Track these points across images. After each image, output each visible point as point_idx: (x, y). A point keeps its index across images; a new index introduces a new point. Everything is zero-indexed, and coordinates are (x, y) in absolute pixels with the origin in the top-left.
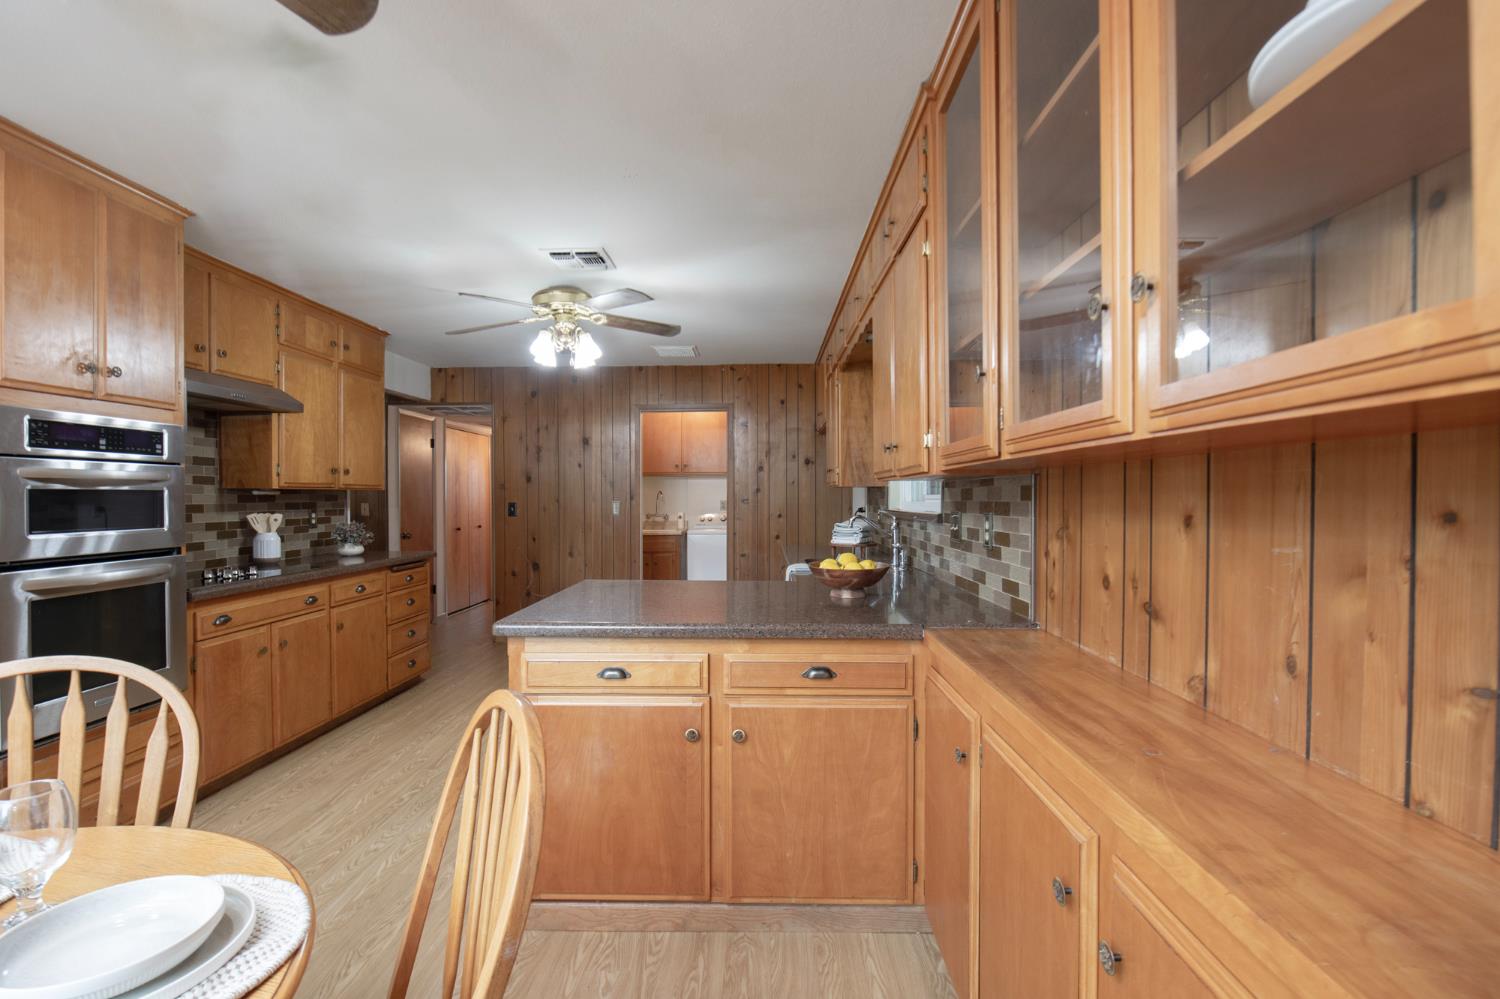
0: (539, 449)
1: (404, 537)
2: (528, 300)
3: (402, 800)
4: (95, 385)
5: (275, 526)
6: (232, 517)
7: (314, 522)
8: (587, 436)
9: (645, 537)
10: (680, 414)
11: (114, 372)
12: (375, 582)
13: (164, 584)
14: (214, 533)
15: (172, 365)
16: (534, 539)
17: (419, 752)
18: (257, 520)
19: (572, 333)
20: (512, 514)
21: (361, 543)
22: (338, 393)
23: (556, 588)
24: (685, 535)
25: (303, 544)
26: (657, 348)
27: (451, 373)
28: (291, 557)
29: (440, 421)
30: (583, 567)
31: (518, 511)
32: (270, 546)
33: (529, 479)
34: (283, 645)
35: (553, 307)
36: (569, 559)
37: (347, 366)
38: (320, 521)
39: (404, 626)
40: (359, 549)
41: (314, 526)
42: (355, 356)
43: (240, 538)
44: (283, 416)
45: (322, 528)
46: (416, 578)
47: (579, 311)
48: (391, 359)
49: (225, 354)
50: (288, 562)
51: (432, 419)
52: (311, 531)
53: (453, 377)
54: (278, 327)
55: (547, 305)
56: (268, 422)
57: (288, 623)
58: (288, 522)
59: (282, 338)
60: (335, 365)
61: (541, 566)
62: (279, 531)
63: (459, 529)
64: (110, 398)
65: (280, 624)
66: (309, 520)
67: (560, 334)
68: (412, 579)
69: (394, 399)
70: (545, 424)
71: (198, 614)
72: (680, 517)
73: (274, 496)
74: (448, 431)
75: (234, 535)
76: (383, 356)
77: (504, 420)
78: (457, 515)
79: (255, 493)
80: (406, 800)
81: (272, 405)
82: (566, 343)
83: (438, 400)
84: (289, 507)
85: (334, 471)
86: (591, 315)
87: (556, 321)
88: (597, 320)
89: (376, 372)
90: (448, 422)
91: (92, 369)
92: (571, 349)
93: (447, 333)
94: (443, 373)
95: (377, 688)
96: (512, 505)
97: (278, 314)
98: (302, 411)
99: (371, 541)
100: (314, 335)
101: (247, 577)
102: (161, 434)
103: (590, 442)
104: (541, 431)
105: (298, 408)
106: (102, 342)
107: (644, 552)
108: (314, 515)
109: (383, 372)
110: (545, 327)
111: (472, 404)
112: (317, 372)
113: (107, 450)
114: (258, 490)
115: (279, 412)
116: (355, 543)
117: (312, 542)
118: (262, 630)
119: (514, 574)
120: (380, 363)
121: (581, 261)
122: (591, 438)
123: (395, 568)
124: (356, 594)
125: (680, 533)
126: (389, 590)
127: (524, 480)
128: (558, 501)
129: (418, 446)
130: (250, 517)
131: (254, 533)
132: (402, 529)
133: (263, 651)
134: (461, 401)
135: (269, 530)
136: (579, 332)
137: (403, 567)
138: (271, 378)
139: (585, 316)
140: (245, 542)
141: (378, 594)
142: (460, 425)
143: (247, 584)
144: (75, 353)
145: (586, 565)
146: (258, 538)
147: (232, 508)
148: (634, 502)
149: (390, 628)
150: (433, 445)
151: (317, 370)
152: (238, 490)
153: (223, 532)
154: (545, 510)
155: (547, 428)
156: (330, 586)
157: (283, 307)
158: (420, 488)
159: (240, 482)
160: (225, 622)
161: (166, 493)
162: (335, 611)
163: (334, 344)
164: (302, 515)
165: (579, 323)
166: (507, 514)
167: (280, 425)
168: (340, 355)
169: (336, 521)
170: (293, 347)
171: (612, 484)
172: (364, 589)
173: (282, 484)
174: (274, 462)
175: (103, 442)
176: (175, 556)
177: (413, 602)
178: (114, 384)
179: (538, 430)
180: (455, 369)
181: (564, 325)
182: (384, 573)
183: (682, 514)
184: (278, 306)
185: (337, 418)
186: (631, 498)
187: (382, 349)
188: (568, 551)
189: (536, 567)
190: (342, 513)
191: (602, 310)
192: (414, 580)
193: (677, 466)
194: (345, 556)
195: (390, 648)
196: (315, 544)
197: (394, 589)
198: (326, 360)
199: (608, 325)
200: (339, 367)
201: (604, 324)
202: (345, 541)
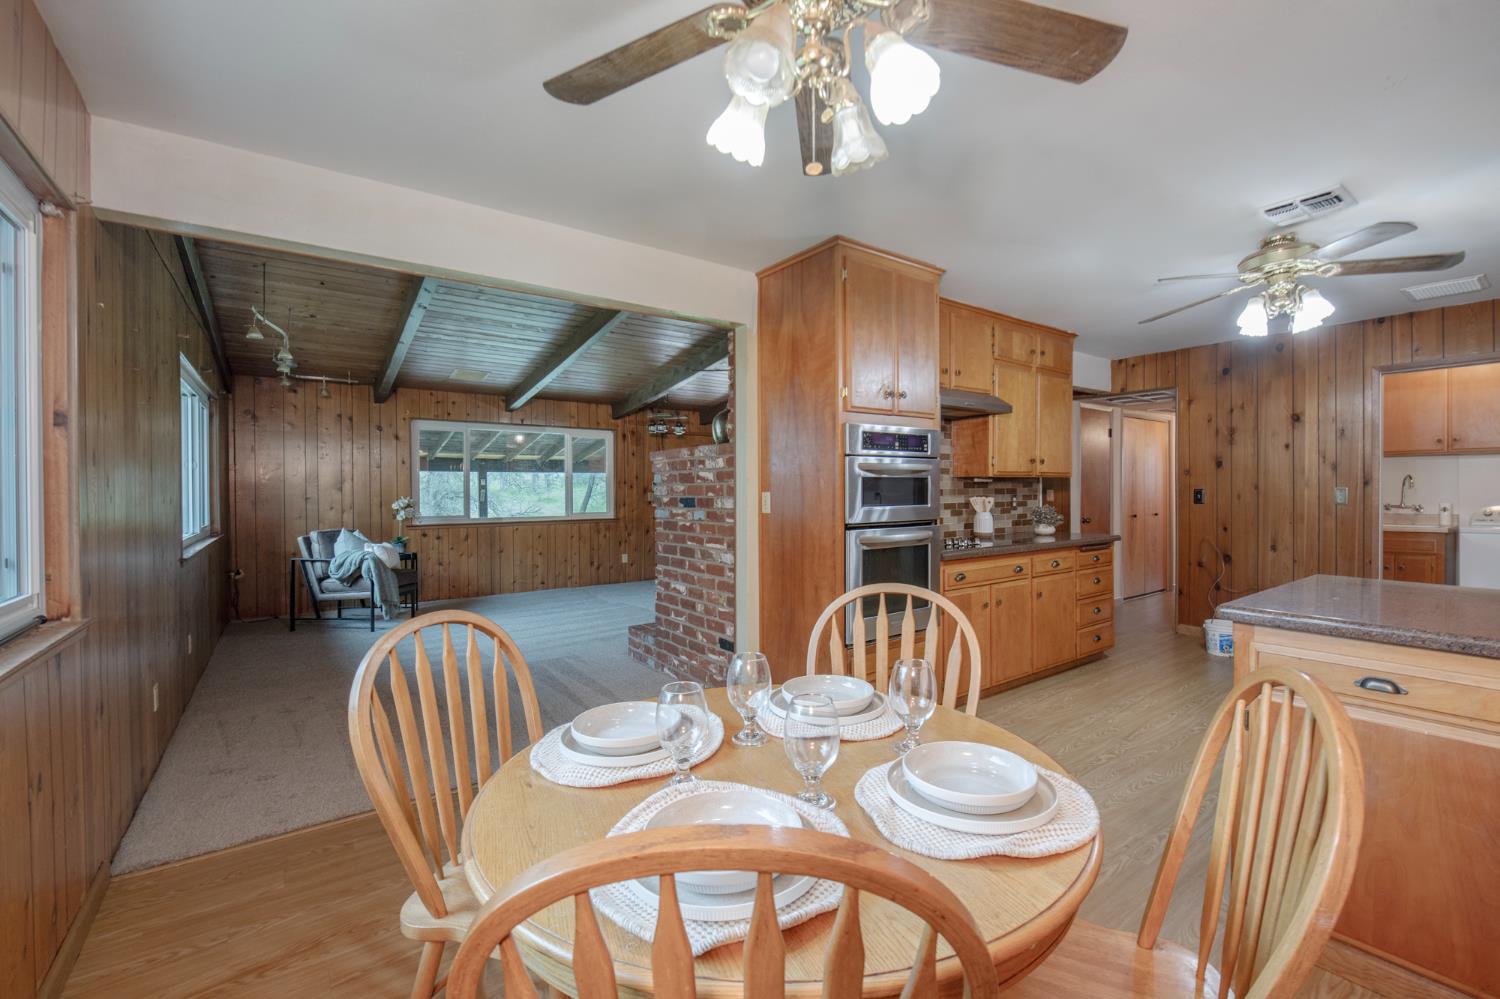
0: (1232, 431)
1: (1084, 521)
2: (1233, 269)
3: (1100, 760)
4: (893, 405)
5: (989, 507)
6: (961, 500)
7: (1014, 505)
8: (1298, 411)
9: (1386, 533)
10: (1446, 370)
11: (902, 395)
12: (1068, 559)
13: (927, 546)
14: (949, 511)
15: (933, 386)
16: (1225, 529)
17: (1110, 721)
18: (977, 502)
19: (1290, 294)
20: (1198, 501)
21: (1053, 524)
22: (1036, 394)
23: (1255, 587)
24: (1454, 534)
25: (1007, 524)
26: (1411, 290)
27: (1131, 362)
28: (999, 533)
29: (1118, 410)
30: (1290, 563)
31: (1206, 498)
32: (985, 523)
33: (1219, 464)
34: (999, 603)
35: (1267, 269)
36: (1271, 554)
37: (1043, 369)
38: (1020, 504)
39: (1092, 602)
40: (1051, 530)
41: (1015, 508)
42: (1049, 360)
43: (964, 516)
44: (997, 417)
45: (1020, 510)
46: (1101, 559)
47: (1301, 266)
48: (1079, 358)
49: (959, 373)
50: (997, 537)
51: (1109, 409)
52: (1013, 512)
53: (1134, 366)
54: (993, 345)
55: (1258, 269)
56: (986, 423)
57: (1003, 586)
58: (997, 504)
59: (996, 354)
60: (1034, 370)
61: (1234, 557)
62: (991, 511)
63: (1135, 516)
64: (900, 414)
65: (996, 586)
66: (1011, 503)
67: (1273, 298)
68: (1098, 559)
69: (1079, 394)
70: (1240, 403)
71: (947, 571)
72: (1445, 509)
73: (987, 483)
74: (1126, 420)
75: (960, 513)
76: (1071, 356)
77: (1190, 402)
78: (1133, 502)
79: (976, 480)
80: (1104, 761)
81: (988, 409)
82: (1282, 307)
83: (1118, 389)
84: (998, 492)
85: (1033, 461)
86: (1317, 268)
87: (1270, 284)
88: (1328, 271)
89: (1063, 370)
90: (1126, 411)
91: (891, 394)
92: (1288, 312)
93: (1140, 323)
94: (1123, 365)
95: (1067, 655)
96: (1198, 492)
97: (993, 335)
98: (1011, 412)
99: (1061, 523)
100: (1018, 346)
101: (974, 546)
102: (926, 437)
103: (1302, 418)
104: (1234, 412)
105: (1007, 409)
106: (896, 376)
107: (1385, 553)
108: (1015, 499)
109: (1071, 370)
110: (1254, 294)
111: (1154, 390)
112: (1020, 377)
113: (899, 450)
114: (978, 478)
115: (994, 414)
116: (1049, 524)
117: (1013, 522)
118: (986, 589)
119: (1200, 565)
120: (1069, 363)
121: (1306, 208)
122: (1303, 413)
123: (1084, 548)
124: (1052, 569)
125: (1445, 530)
126: (1078, 568)
127: (1213, 465)
128: (1257, 487)
129: (1096, 436)
130: (971, 500)
131: (974, 512)
132: (1082, 514)
133: (986, 606)
134: (1141, 388)
135: (985, 511)
136: (1302, 289)
137: (1089, 548)
138: (989, 387)
139: (1308, 270)
140: (968, 519)
141: (1069, 570)
142: (1137, 413)
143: (974, 551)
144: (884, 385)
145: (1294, 561)
146: (977, 516)
147: (960, 493)
148: (1368, 489)
149: (1079, 603)
150: (1110, 435)
151: (1021, 376)
152: (965, 478)
153: (955, 510)
154: (1239, 497)
155: (1242, 407)
156: (1032, 559)
157: (997, 328)
158: (1098, 475)
159: (967, 472)
160: (962, 579)
161: (929, 480)
162: (1035, 580)
163: (1033, 352)
164: (1006, 498)
165: (1300, 280)
166: (1192, 503)
167: (995, 423)
168: (1038, 360)
169: (1031, 503)
170: (1004, 360)
171: (1335, 467)
172: (1058, 565)
173: (995, 473)
174: (990, 455)
175: (897, 444)
176: (933, 525)
177: (1099, 581)
178: (903, 404)
179: (1232, 411)
180: (1136, 358)
181: (1281, 286)
182: (1074, 552)
183: (1447, 506)
184: (993, 329)
185: (1035, 416)
186: (1366, 483)
187: (1071, 349)
188: (1270, 544)
189: (1228, 559)
190: (1036, 497)
191: (1333, 258)
192: (1100, 561)
193: (1439, 441)
194: (1039, 535)
195: (1078, 620)
196: (1016, 523)
197: (1083, 567)
198: (1026, 366)
199: (1342, 274)
200: (1037, 372)
201: (1336, 275)
202: (1039, 522)
